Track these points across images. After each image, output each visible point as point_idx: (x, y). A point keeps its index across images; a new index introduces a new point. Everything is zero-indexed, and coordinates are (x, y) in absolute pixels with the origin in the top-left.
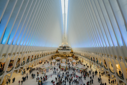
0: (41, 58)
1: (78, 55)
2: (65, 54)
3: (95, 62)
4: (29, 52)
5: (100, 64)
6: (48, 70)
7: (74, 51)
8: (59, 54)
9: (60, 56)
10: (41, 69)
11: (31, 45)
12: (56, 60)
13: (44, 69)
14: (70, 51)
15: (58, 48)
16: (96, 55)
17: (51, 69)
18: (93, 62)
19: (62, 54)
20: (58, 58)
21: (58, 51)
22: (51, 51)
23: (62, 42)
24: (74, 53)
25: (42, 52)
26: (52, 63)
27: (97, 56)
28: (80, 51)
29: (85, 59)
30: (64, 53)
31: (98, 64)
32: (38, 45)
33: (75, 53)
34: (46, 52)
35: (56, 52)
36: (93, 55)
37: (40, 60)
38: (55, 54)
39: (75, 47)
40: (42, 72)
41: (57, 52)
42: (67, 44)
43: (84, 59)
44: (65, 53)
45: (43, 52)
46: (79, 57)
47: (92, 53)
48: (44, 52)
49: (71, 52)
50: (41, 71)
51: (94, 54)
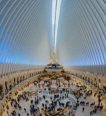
1: (70, 75)
2: (54, 73)
3: (89, 83)
4: (14, 73)
5: (95, 84)
6: (37, 94)
7: (65, 70)
8: (47, 74)
9: (48, 76)
10: (29, 93)
11: (15, 63)
12: (45, 81)
13: (32, 92)
14: (61, 70)
15: (45, 67)
16: (91, 75)
17: (40, 92)
18: (87, 82)
19: (51, 74)
20: (46, 79)
21: (46, 70)
22: (37, 71)
23: (51, 58)
24: (65, 72)
25: (27, 72)
26: (41, 85)
27: (93, 75)
28: (73, 70)
29: (79, 79)
30: (53, 72)
33: (67, 72)
34: (32, 72)
35: (43, 72)
36: (87, 74)
37: (26, 82)
38: (43, 74)
39: (66, 65)
41: (45, 71)
42: (57, 61)
43: (78, 79)
44: (55, 72)
45: (28, 72)
46: (72, 77)
47: (87, 72)
48: (29, 72)
49: (62, 72)
50: (30, 95)
51: (89, 73)
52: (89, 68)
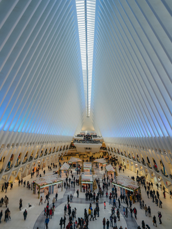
0: (39, 158)
1: (116, 155)
2: (88, 151)
3: (158, 172)
4: (13, 146)
6: (53, 189)
7: (108, 145)
8: (75, 152)
10: (37, 187)
11: (19, 131)
12: (71, 165)
13: (44, 185)
14: (101, 145)
15: (73, 138)
16: (158, 155)
17: (59, 187)
18: (153, 170)
19: (83, 151)
20: (74, 160)
21: (74, 143)
22: (59, 145)
23: (83, 124)
24: (107, 148)
25: (40, 146)
26: (62, 171)
27: (162, 156)
28: (122, 146)
29: (135, 163)
30: (87, 148)
31: (167, 176)
32: (33, 130)
33: (110, 149)
34: (49, 146)
35: (69, 147)
36: (151, 153)
37: (34, 164)
38: (68, 151)
39: (109, 136)
40: (39, 193)
41: (72, 146)
42: (93, 129)
43: (132, 163)
44: (90, 149)
45: (42, 146)
46: (120, 158)
47: (150, 150)
48: (44, 146)
49: (101, 148)
50: (37, 191)
51: (153, 151)
52: (152, 141)
